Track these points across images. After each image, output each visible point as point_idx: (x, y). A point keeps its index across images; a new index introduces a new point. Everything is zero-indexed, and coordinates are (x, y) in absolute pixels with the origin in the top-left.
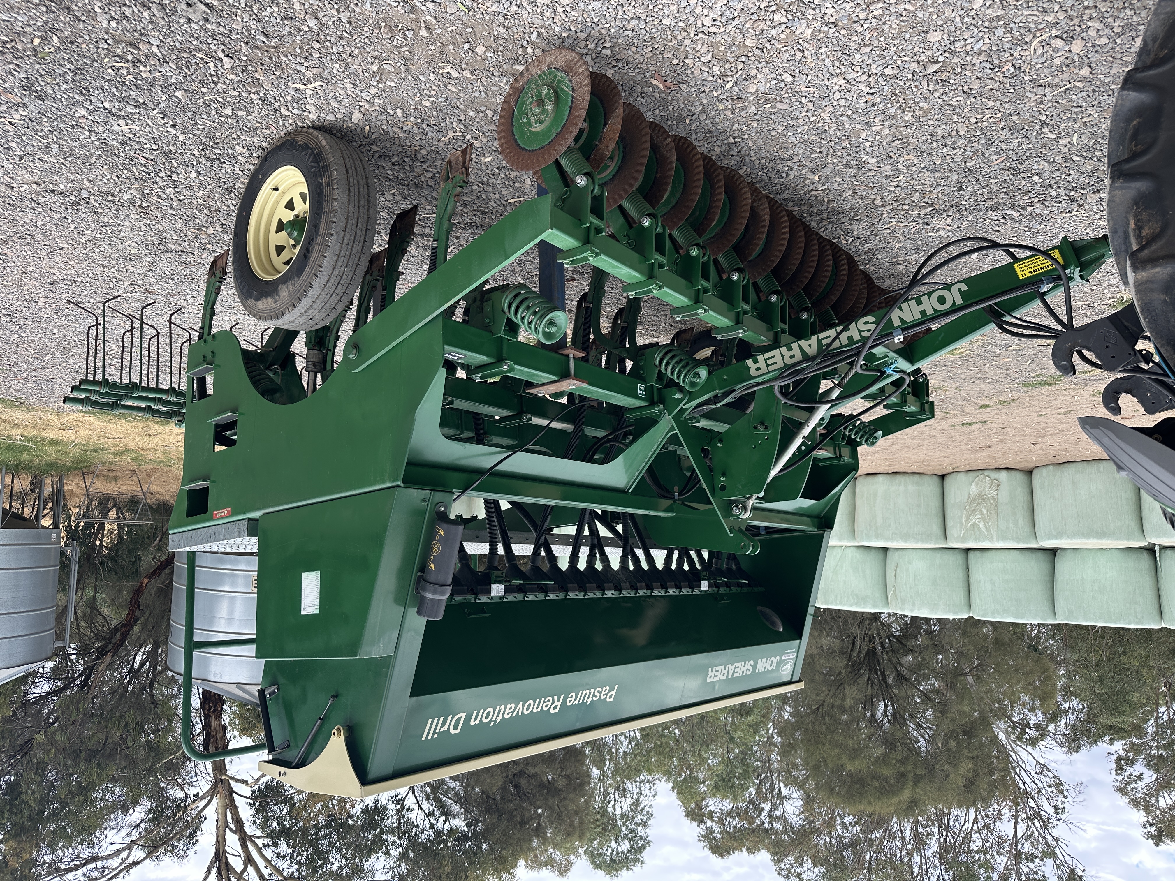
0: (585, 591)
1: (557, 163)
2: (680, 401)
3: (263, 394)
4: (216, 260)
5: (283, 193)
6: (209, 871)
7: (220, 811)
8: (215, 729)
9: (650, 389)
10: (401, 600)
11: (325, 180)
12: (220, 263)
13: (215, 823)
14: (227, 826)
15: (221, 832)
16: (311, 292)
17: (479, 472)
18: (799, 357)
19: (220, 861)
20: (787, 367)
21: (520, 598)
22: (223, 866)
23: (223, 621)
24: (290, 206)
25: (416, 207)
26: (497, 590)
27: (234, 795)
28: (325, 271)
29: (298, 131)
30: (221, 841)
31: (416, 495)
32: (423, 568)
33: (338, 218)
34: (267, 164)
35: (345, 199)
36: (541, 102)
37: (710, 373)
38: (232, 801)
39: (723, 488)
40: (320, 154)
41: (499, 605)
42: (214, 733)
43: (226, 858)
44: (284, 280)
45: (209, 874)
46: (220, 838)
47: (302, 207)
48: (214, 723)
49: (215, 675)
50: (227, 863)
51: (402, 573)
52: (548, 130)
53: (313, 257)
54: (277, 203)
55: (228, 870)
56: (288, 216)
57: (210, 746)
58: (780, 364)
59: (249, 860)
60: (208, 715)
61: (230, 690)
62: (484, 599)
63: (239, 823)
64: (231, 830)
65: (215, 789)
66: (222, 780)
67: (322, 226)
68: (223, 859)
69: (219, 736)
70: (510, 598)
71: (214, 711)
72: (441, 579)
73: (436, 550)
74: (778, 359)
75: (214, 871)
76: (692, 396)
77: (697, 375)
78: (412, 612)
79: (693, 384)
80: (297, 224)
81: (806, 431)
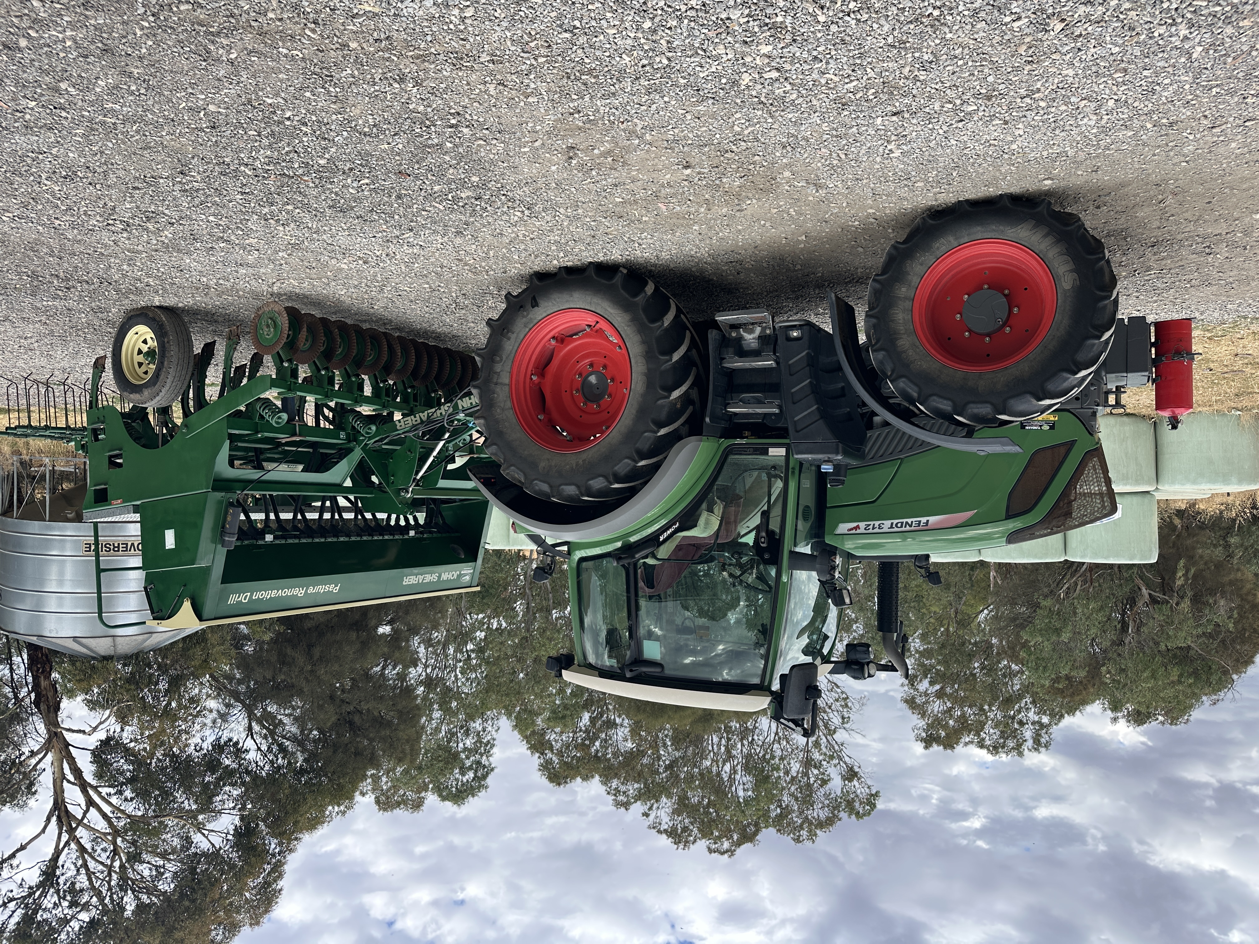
0: (326, 538)
1: (278, 353)
2: (363, 440)
3: (134, 440)
4: (97, 359)
5: (141, 335)
6: (48, 820)
7: (56, 764)
8: (45, 689)
9: (348, 435)
10: (214, 541)
11: (166, 340)
12: (100, 361)
13: (51, 776)
14: (64, 778)
15: (59, 784)
16: (161, 394)
17: (251, 481)
18: (419, 421)
19: (59, 810)
20: (414, 426)
21: (283, 542)
22: (63, 814)
23: (54, 583)
24: (145, 342)
25: (215, 342)
26: (269, 538)
27: (70, 747)
28: (168, 385)
29: (147, 307)
30: (59, 791)
31: (219, 495)
32: (223, 527)
33: (174, 360)
34: (131, 322)
35: (177, 350)
36: (268, 326)
37: (377, 428)
38: (69, 754)
39: (393, 482)
40: (162, 325)
41: (270, 545)
42: (44, 693)
43: (66, 807)
44: (146, 386)
45: (49, 822)
46: (58, 788)
47: (153, 344)
48: (44, 683)
49: (50, 631)
50: (67, 811)
51: (214, 529)
52: (271, 339)
53: (161, 377)
54: (137, 339)
55: (68, 817)
56: (145, 348)
57: (42, 704)
58: (411, 424)
59: (90, 803)
60: (37, 676)
61: (66, 645)
62: (261, 542)
63: (77, 772)
64: (69, 781)
65: (50, 743)
66: (56, 733)
67: (166, 363)
68: (63, 807)
69: (50, 694)
70: (277, 542)
71: (43, 672)
72: (232, 531)
73: (229, 519)
74: (410, 421)
75: (54, 819)
76: (370, 439)
77: (370, 429)
78: (219, 546)
79: (368, 433)
80: (150, 353)
81: (435, 453)
